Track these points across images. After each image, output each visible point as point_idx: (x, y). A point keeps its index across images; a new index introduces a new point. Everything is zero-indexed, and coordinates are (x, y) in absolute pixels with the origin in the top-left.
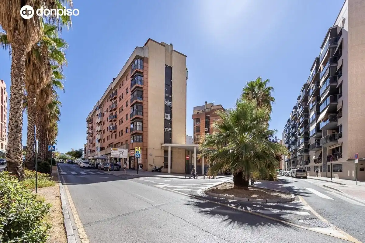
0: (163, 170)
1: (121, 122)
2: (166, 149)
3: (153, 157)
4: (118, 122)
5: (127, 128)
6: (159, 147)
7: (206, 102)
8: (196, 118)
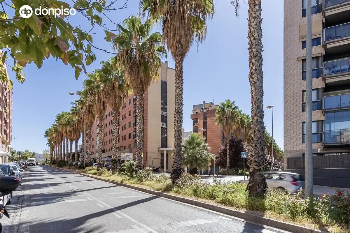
0: (160, 169)
1: (124, 128)
2: (162, 152)
3: (152, 159)
4: (121, 128)
5: (129, 134)
6: (156, 150)
7: (204, 102)
8: (195, 118)
